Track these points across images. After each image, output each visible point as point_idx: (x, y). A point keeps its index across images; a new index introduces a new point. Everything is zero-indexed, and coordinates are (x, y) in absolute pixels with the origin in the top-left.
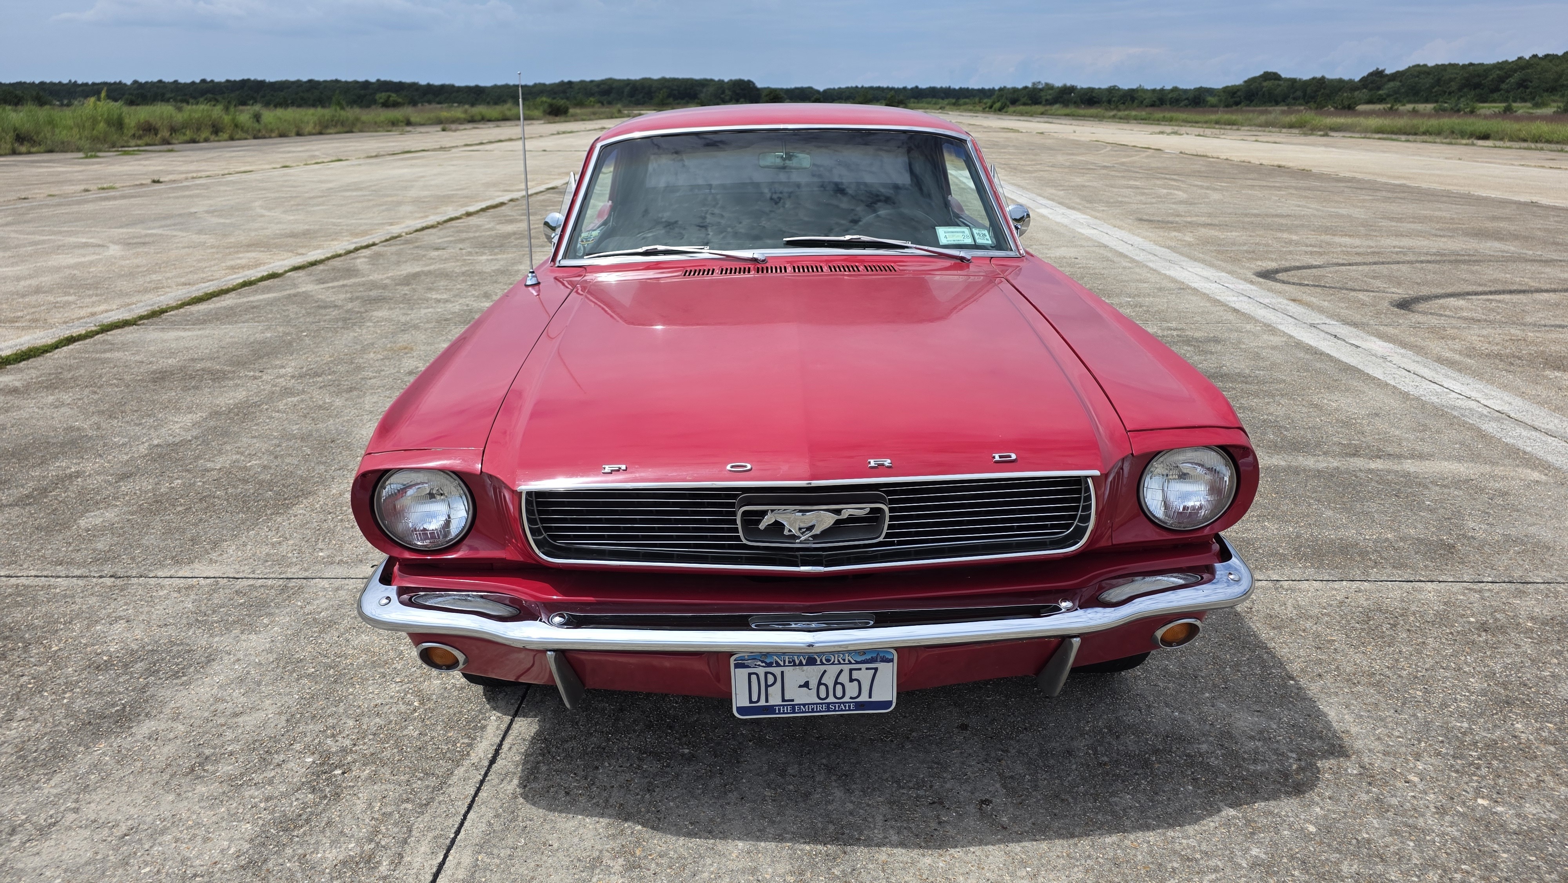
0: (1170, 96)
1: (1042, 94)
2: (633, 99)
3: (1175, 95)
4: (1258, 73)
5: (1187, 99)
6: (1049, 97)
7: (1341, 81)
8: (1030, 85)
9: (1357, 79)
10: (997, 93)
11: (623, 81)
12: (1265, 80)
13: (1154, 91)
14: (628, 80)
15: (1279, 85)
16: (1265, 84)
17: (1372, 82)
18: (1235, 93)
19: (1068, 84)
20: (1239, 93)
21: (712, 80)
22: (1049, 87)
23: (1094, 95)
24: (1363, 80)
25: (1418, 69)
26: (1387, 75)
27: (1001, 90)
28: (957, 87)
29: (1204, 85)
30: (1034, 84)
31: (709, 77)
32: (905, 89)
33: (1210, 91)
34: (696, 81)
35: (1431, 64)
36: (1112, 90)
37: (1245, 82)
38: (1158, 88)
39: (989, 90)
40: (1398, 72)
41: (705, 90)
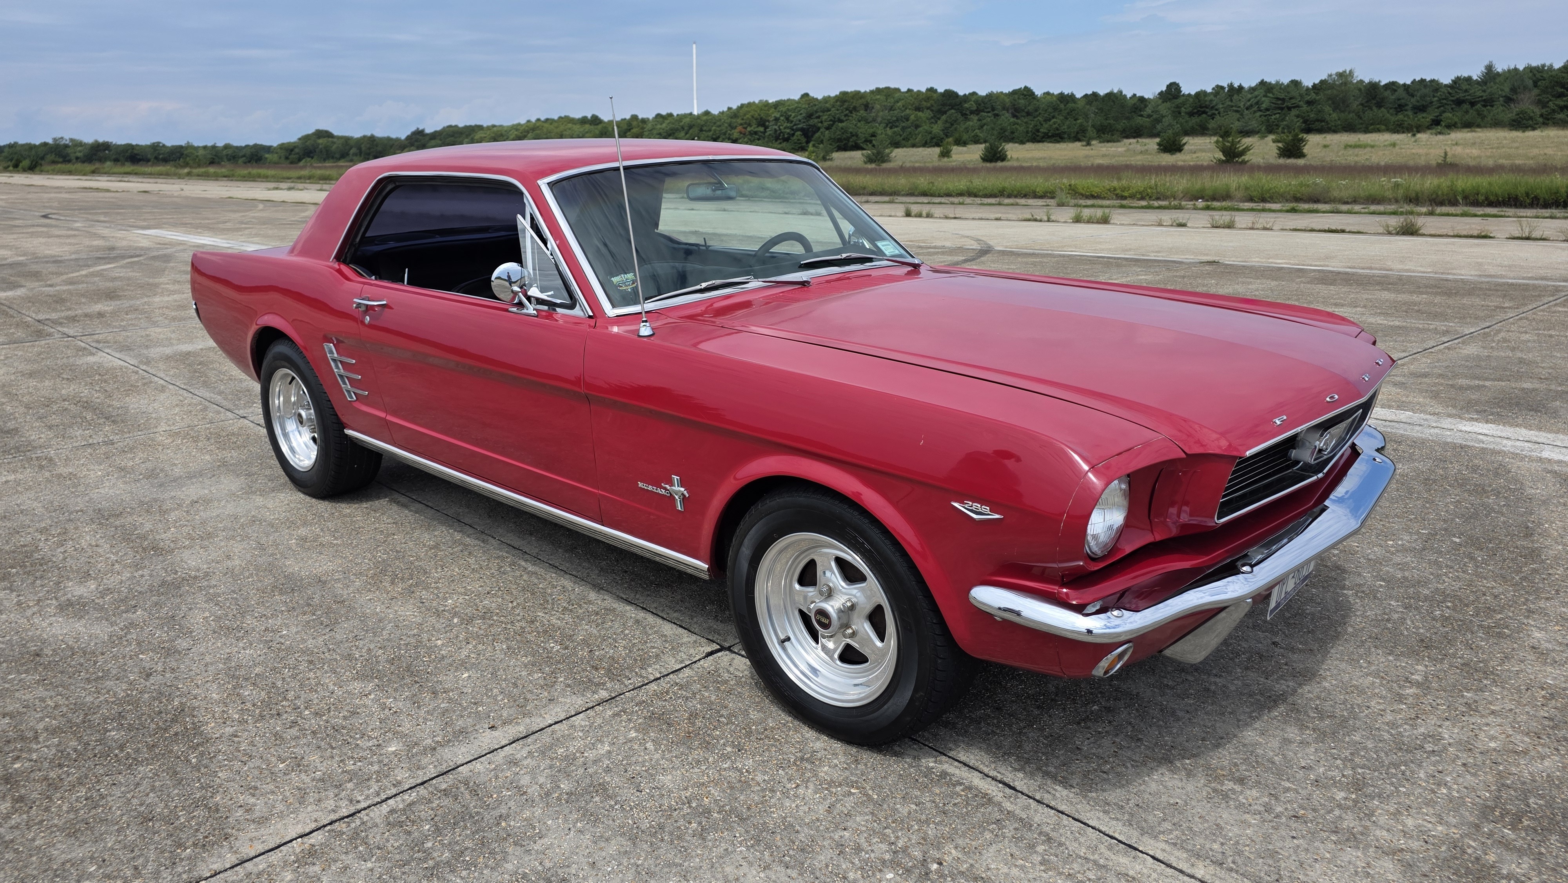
0: (225, 152)
1: (69, 151)
3: (230, 152)
4: (311, 131)
5: (244, 156)
6: (79, 154)
7: (389, 139)
8: (50, 141)
9: (403, 137)
10: (6, 150)
12: (319, 138)
13: (205, 147)
15: (334, 143)
16: (320, 141)
17: (416, 141)
18: (292, 150)
19: (101, 140)
20: (297, 150)
22: (77, 144)
23: (136, 152)
24: (408, 138)
25: (451, 129)
26: (427, 134)
29: (259, 142)
30: (56, 140)
33: (268, 149)
35: (461, 125)
36: (156, 147)
37: (299, 139)
38: (210, 144)
40: (436, 132)
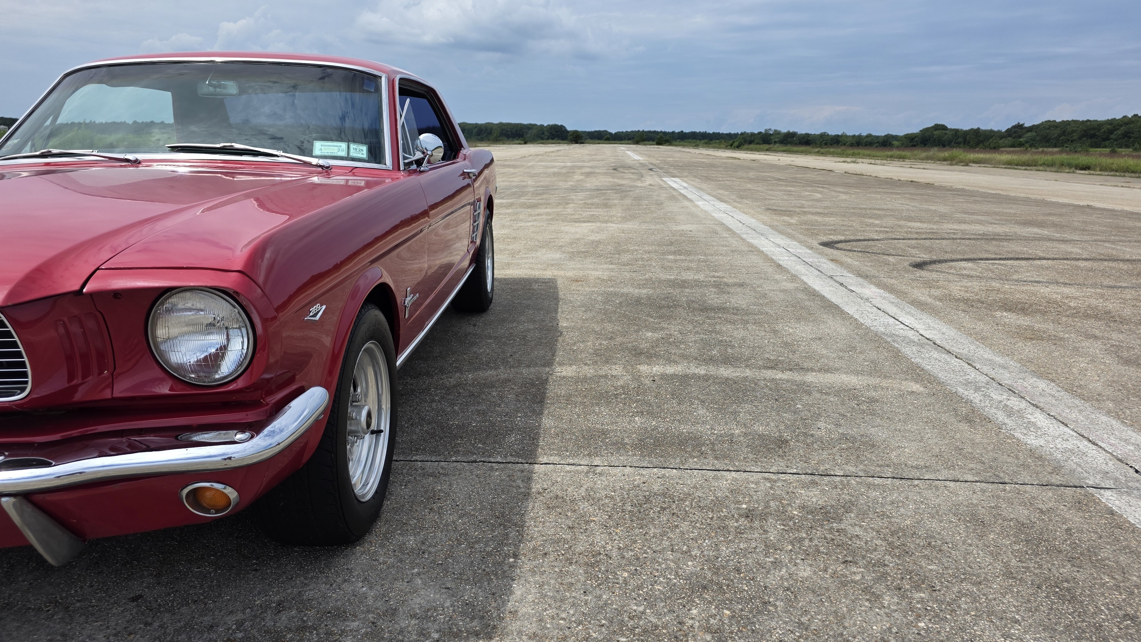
0: (865, 140)
1: (772, 137)
2: (479, 137)
3: (869, 139)
4: (930, 125)
5: (878, 142)
6: (777, 140)
7: (991, 131)
8: (763, 131)
9: (1004, 130)
10: (739, 136)
11: (473, 124)
12: (936, 130)
13: (854, 136)
14: (476, 124)
15: (946, 134)
16: (936, 133)
17: (1015, 132)
18: (913, 139)
19: (791, 131)
20: (916, 139)
21: (535, 125)
22: (777, 133)
23: (809, 138)
24: (1008, 131)
25: (1049, 124)
26: (1026, 128)
27: (742, 134)
28: (711, 132)
29: (891, 133)
30: (766, 130)
31: (533, 123)
32: (673, 133)
33: (895, 138)
34: (524, 125)
35: (1058, 120)
36: (823, 136)
37: (921, 131)
38: (857, 134)
39: (735, 134)
40: (1034, 126)
41: (530, 132)
